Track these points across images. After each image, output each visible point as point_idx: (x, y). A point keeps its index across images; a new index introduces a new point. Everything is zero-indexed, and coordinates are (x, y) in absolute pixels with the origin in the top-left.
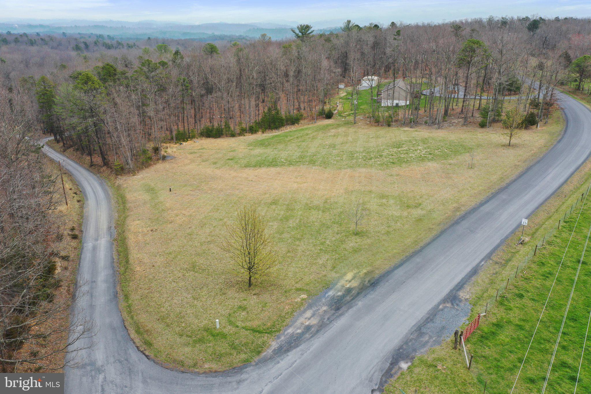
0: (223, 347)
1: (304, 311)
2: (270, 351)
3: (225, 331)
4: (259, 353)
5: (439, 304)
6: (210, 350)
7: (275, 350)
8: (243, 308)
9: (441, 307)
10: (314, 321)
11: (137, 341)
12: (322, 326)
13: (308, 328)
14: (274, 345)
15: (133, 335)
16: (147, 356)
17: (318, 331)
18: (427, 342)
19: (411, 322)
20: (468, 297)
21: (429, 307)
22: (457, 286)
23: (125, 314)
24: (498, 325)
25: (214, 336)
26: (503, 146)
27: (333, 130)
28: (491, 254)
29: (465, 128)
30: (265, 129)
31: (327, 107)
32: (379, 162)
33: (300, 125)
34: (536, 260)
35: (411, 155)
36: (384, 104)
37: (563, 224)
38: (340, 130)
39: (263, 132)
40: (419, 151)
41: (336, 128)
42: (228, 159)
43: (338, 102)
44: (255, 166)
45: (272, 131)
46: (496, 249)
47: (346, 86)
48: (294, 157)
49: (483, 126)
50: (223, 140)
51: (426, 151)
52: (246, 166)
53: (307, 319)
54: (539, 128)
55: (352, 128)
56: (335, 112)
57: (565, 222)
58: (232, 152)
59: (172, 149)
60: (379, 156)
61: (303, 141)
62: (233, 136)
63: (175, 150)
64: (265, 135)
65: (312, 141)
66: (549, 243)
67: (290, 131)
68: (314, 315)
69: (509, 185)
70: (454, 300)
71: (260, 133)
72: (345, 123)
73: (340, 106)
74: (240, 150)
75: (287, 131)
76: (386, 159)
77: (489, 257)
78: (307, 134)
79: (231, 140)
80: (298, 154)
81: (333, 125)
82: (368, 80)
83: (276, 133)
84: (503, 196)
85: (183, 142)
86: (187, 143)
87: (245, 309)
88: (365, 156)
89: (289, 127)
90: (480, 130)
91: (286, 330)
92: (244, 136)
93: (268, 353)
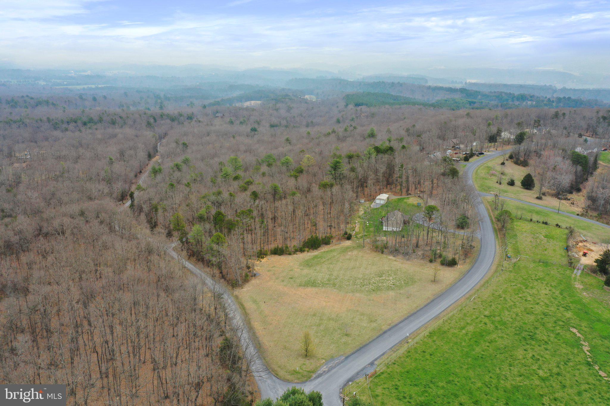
0: (299, 376)
1: (324, 366)
3: (300, 371)
4: (310, 378)
6: (296, 377)
7: (314, 377)
9: (367, 366)
10: (326, 370)
12: (329, 371)
13: (324, 371)
15: (272, 372)
16: (278, 378)
17: (327, 372)
18: (359, 377)
19: (356, 371)
21: (363, 366)
22: (375, 359)
24: (382, 373)
25: (296, 372)
26: (432, 281)
27: (349, 253)
28: (392, 347)
29: (422, 261)
30: (309, 249)
31: (349, 226)
32: (367, 289)
33: (330, 245)
34: (408, 350)
35: (384, 284)
36: (385, 228)
37: (428, 334)
38: (353, 253)
39: (308, 252)
40: (389, 281)
41: (352, 251)
42: (290, 278)
43: (357, 221)
44: (304, 286)
45: (313, 250)
46: (395, 345)
47: (365, 201)
48: (325, 280)
49: (431, 261)
50: (284, 258)
51: (393, 281)
52: (300, 286)
53: (325, 368)
54: (459, 267)
55: (361, 251)
56: (353, 233)
57: (430, 333)
58: (291, 271)
59: (257, 266)
60: (369, 283)
61: (331, 263)
62: (290, 254)
63: (259, 268)
64: (309, 254)
65: (336, 264)
66: (417, 343)
67: (324, 252)
68: (326, 368)
69: (418, 311)
70: (372, 364)
71: (306, 252)
72: (358, 246)
73: (358, 226)
74: (295, 269)
75: (322, 251)
76: (371, 287)
77: (391, 348)
78: (334, 256)
79: (290, 257)
80: (327, 277)
81: (350, 248)
82: (380, 199)
83: (315, 253)
84: (412, 318)
85: (261, 260)
86: (264, 260)
87: (305, 365)
88: (361, 283)
89: (323, 247)
90: (429, 264)
91: (318, 372)
92: (297, 254)
93: (312, 378)
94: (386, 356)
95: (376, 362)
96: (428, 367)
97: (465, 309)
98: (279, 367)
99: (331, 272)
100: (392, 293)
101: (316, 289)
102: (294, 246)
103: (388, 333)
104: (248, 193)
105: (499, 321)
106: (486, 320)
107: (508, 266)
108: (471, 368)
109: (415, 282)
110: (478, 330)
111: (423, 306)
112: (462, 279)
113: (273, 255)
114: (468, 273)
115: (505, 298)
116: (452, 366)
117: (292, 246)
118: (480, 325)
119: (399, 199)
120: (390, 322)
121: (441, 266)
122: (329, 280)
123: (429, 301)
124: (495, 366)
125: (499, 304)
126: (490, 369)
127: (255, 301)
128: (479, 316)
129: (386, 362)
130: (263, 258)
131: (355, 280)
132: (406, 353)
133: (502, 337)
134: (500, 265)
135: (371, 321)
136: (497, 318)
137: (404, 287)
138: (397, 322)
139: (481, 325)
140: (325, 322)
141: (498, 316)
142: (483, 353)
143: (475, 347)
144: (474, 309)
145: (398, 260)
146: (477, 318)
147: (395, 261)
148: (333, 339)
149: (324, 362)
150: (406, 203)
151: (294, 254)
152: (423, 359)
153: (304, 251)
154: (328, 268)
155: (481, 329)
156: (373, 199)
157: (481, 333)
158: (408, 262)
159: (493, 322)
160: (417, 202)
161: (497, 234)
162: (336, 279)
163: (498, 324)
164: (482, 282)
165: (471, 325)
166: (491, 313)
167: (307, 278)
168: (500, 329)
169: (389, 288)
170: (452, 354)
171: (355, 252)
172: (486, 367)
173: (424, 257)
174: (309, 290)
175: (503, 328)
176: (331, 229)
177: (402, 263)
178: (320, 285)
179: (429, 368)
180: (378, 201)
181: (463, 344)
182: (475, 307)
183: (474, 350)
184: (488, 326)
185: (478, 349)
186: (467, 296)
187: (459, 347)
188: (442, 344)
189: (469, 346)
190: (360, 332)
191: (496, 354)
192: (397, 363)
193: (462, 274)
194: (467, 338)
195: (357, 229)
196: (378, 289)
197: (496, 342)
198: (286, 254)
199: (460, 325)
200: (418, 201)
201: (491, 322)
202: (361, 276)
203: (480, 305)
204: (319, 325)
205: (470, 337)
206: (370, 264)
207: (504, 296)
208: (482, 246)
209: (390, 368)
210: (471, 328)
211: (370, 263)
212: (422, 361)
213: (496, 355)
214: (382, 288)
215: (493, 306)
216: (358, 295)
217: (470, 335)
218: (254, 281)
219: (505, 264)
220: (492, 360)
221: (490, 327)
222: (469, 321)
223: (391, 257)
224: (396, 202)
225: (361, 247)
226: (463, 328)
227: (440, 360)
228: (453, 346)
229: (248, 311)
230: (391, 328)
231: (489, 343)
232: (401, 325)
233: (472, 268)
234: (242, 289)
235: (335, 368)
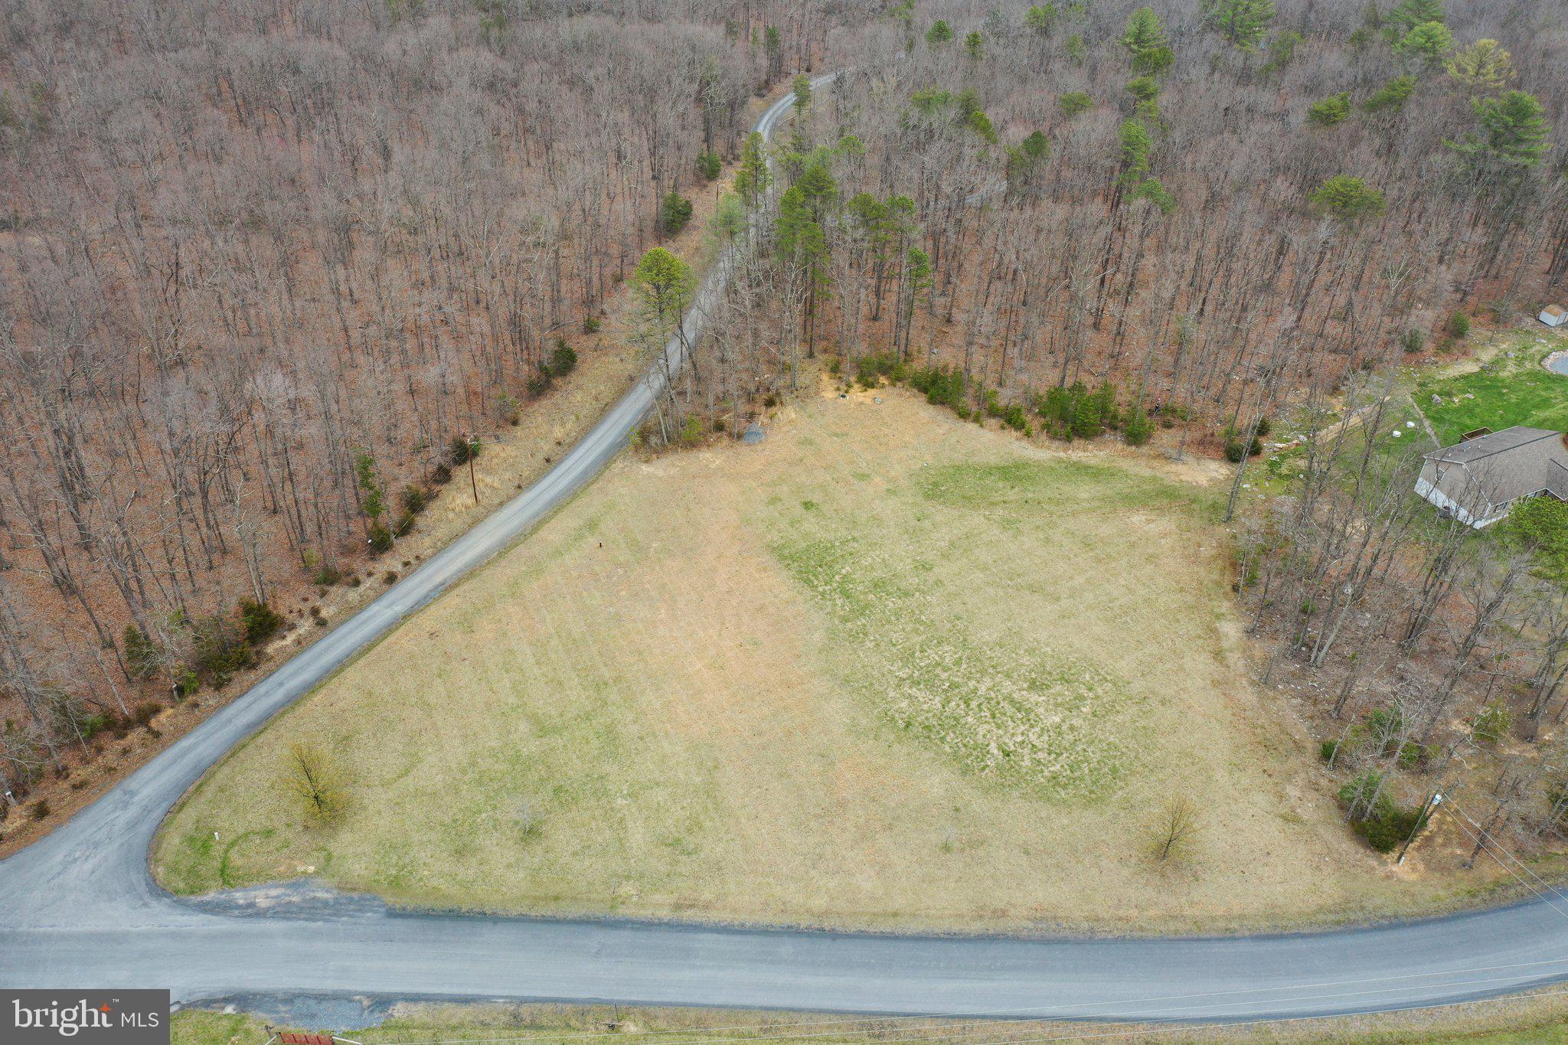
0: (188, 861)
1: (277, 887)
2: (199, 899)
3: (215, 847)
4: (192, 893)
5: (360, 993)
6: (181, 857)
7: (202, 901)
8: (268, 833)
10: (263, 903)
11: (183, 797)
12: (260, 914)
13: (250, 905)
14: (211, 896)
15: (189, 788)
17: (249, 915)
20: (396, 1014)
22: (415, 994)
25: (202, 844)
27: (1138, 518)
28: (537, 1001)
29: (1301, 727)
30: (1044, 428)
31: (1328, 405)
32: (902, 703)
33: (1134, 449)
36: (1422, 486)
38: (1149, 526)
39: (1027, 434)
40: (1024, 727)
41: (1160, 511)
42: (807, 503)
43: (1383, 399)
44: (784, 558)
45: (1052, 437)
46: (560, 1001)
50: (926, 420)
51: (1033, 737)
52: (778, 549)
54: (1401, 867)
55: (1188, 535)
58: (853, 480)
59: (802, 408)
60: (954, 686)
61: (1009, 523)
62: (963, 415)
63: (799, 416)
64: (1019, 445)
65: (1018, 534)
67: (1074, 464)
68: (275, 897)
71: (1019, 434)
72: (1213, 505)
73: (1353, 420)
74: (878, 479)
75: (1077, 456)
76: (932, 704)
77: (523, 1001)
78: (1064, 502)
79: (943, 425)
80: (901, 567)
81: (1180, 497)
83: (1040, 452)
84: (787, 947)
85: (856, 390)
86: (857, 396)
87: (267, 836)
89: (1105, 443)
90: (1303, 760)
91: (236, 891)
92: (981, 426)
93: (195, 899)
95: (399, 1008)
100: (935, 783)
101: (786, 595)
112: (1299, 936)
113: (910, 391)
120: (704, 896)
121: (1328, 806)
122: (878, 585)
127: (590, 525)
129: (427, 1037)
130: (869, 385)
131: (939, 642)
135: (674, 842)
137: (1016, 793)
138: (717, 916)
145: (1234, 654)
147: (1218, 651)
149: (303, 872)
151: (976, 420)
154: (967, 536)
158: (1248, 694)
169: (964, 756)
171: (1162, 525)
177: (1218, 683)
178: (821, 589)
190: (574, 854)
195: (1329, 432)
198: (957, 407)
204: (548, 731)
218: (709, 457)
223: (1231, 627)
225: (1219, 514)
230: (663, 924)
234: (646, 462)
235: (288, 919)
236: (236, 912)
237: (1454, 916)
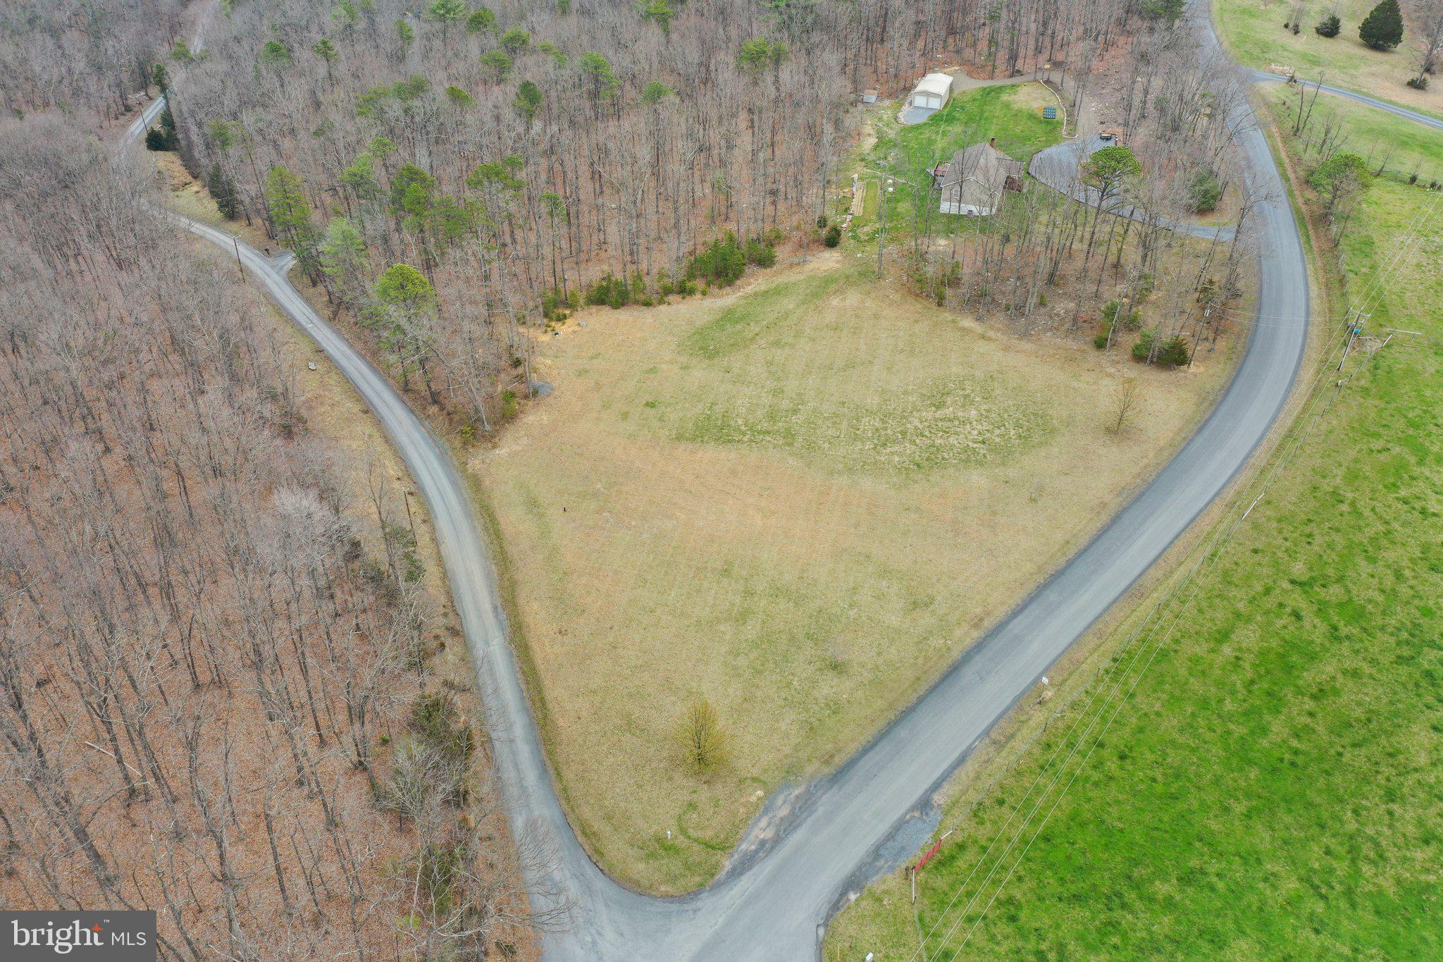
0: (675, 866)
1: (759, 820)
2: (724, 873)
3: (677, 842)
4: (713, 875)
5: (906, 814)
6: (665, 869)
7: (728, 872)
8: (692, 806)
9: (908, 817)
10: (768, 834)
11: (586, 847)
12: (777, 841)
13: (763, 843)
14: (728, 865)
15: (581, 839)
16: (601, 870)
17: (772, 848)
18: (881, 868)
19: (871, 839)
20: (941, 802)
21: (894, 817)
22: (934, 783)
23: (565, 805)
24: (961, 847)
25: (665, 849)
26: (1108, 430)
27: (835, 302)
28: (992, 726)
29: (1070, 343)
30: (708, 284)
31: (833, 193)
32: (897, 459)
33: (774, 268)
34: (1044, 739)
35: (952, 440)
36: (945, 207)
37: (1106, 663)
38: (848, 302)
39: (704, 293)
40: (968, 426)
41: (840, 291)
42: (647, 404)
43: (856, 176)
44: (693, 439)
45: (720, 287)
46: (1000, 716)
47: (880, 98)
48: (759, 413)
49: (1100, 345)
50: (631, 319)
51: (979, 427)
52: (679, 437)
53: (762, 830)
54: (1193, 369)
55: (873, 295)
56: (845, 223)
57: (1115, 660)
58: (651, 376)
59: (543, 355)
60: (904, 433)
61: (777, 344)
62: (647, 304)
63: (549, 362)
64: (708, 302)
65: (792, 346)
66: (1073, 706)
67: (756, 294)
68: (769, 824)
69: (1070, 564)
70: (924, 805)
71: (698, 296)
72: (860, 274)
73: (859, 195)
74: (664, 367)
75: (749, 290)
76: (910, 448)
77: (987, 732)
78: (786, 316)
79: (646, 317)
80: (766, 400)
81: (837, 280)
82: (927, 94)
83: (728, 299)
84: (1052, 596)
85: (557, 326)
86: (565, 329)
87: (695, 808)
88: (877, 430)
89: (753, 275)
90: (1093, 355)
91: (740, 846)
92: (669, 304)
93: (721, 875)
94: (970, 767)
95: (938, 798)
96: (1114, 811)
97: (1227, 552)
98: (608, 817)
99: (779, 379)
100: (978, 479)
101: (733, 455)
102: (661, 275)
103: (978, 662)
104: (511, 89)
105: (1341, 605)
106: (1297, 600)
107: (1355, 371)
108: (1259, 812)
109: (1053, 431)
110: (1274, 645)
111: (1084, 540)
112: (1207, 421)
113: (594, 309)
114: (1225, 396)
115: (1353, 504)
116: (1195, 805)
117: (655, 271)
118: (1279, 623)
119: (984, 89)
120: (979, 610)
121: (1133, 364)
122: (772, 416)
123: (1104, 518)
124: (1341, 801)
125: (1338, 530)
126: (1325, 815)
127: (532, 504)
128: (1274, 582)
129: (973, 797)
130: (562, 319)
131: (857, 420)
132: (1037, 751)
133: (1355, 674)
134: (1327, 365)
135: (915, 605)
136: (1335, 592)
137: (1017, 455)
138: (1001, 613)
139: (1283, 622)
140: (763, 602)
141: (1338, 581)
142: (1295, 743)
143: (1268, 717)
144: (1256, 551)
145: (991, 334)
146: (1267, 591)
147: (983, 337)
148: (789, 685)
149: (759, 799)
150: (1007, 106)
151: (661, 302)
152: (1096, 776)
153: (691, 292)
154: (770, 363)
155: (1286, 641)
156: (904, 88)
157: (1284, 656)
158: (1026, 346)
159: (1322, 609)
160: (1044, 104)
161: (1308, 237)
162: (795, 412)
163: (1339, 614)
164: (1275, 437)
165: (1249, 620)
166: (1311, 569)
167: (700, 406)
168: (1348, 637)
169: (968, 458)
170: (1193, 750)
171: (853, 298)
172: (1309, 805)
173: (1076, 324)
174: (712, 455)
175: (1355, 631)
176: (774, 203)
177: (1006, 349)
178: (745, 439)
179: (1120, 819)
180: (920, 101)
181: (1229, 706)
182: (1258, 545)
183: (1264, 731)
184: (1307, 624)
185: (1278, 728)
186: (1229, 495)
187: (1216, 722)
188: (1157, 707)
189: (1246, 714)
190: (879, 654)
191: (1340, 750)
192: (1010, 800)
193: (1206, 404)
194: (1237, 680)
195: (857, 207)
196: (930, 462)
197: (1336, 692)
198: (636, 302)
199: (1212, 620)
200: (1044, 99)
201: (1315, 608)
202: (877, 400)
203: (1275, 533)
204: (742, 617)
205: (1249, 675)
206: (902, 351)
207: (1350, 495)
208: (1265, 286)
209: (988, 824)
210: (1248, 636)
211: (901, 346)
212: (1096, 784)
213: (1340, 754)
214: (946, 456)
215: (1318, 540)
216: (867, 483)
217: (1247, 666)
218: (534, 418)
219: (1346, 359)
220: (1327, 773)
221: (1314, 629)
222: (1241, 606)
223: (968, 323)
224: (977, 103)
225: (869, 276)
226: (1223, 636)
227: (1154, 780)
228: (1193, 715)
229: (512, 550)
230: (985, 639)
231: (1314, 697)
232: (1016, 626)
233: (1237, 376)
234: (494, 448)
235: (799, 825)
236: (761, 854)
237: (1239, 371)
